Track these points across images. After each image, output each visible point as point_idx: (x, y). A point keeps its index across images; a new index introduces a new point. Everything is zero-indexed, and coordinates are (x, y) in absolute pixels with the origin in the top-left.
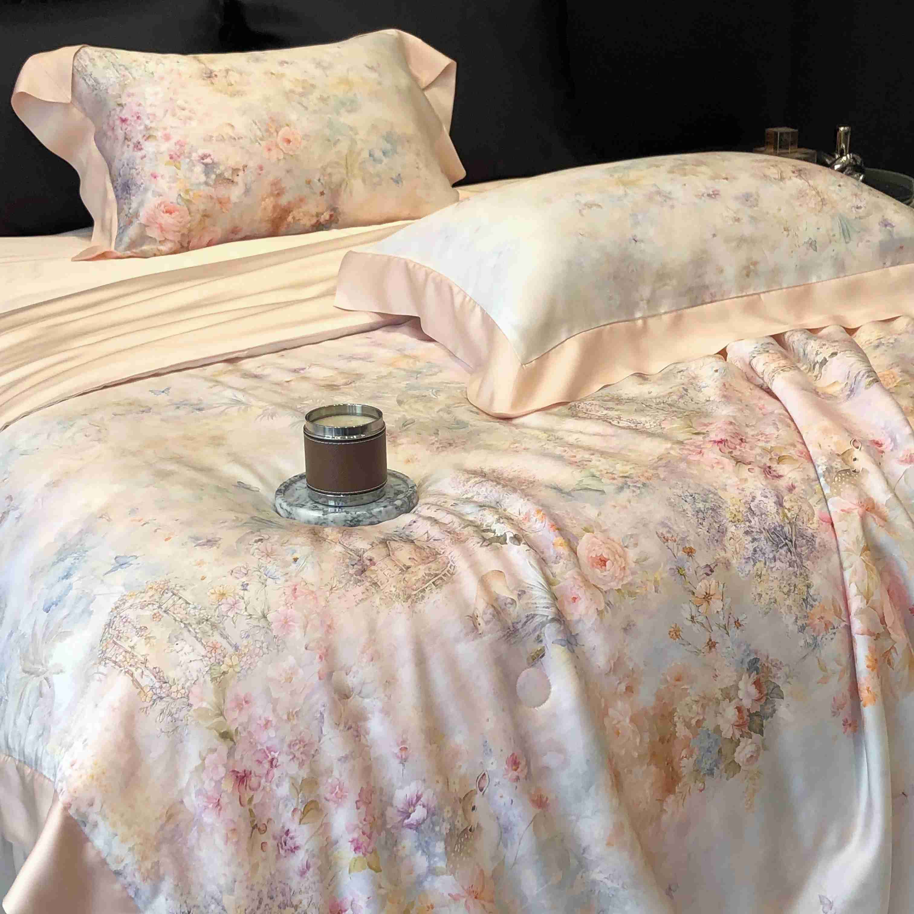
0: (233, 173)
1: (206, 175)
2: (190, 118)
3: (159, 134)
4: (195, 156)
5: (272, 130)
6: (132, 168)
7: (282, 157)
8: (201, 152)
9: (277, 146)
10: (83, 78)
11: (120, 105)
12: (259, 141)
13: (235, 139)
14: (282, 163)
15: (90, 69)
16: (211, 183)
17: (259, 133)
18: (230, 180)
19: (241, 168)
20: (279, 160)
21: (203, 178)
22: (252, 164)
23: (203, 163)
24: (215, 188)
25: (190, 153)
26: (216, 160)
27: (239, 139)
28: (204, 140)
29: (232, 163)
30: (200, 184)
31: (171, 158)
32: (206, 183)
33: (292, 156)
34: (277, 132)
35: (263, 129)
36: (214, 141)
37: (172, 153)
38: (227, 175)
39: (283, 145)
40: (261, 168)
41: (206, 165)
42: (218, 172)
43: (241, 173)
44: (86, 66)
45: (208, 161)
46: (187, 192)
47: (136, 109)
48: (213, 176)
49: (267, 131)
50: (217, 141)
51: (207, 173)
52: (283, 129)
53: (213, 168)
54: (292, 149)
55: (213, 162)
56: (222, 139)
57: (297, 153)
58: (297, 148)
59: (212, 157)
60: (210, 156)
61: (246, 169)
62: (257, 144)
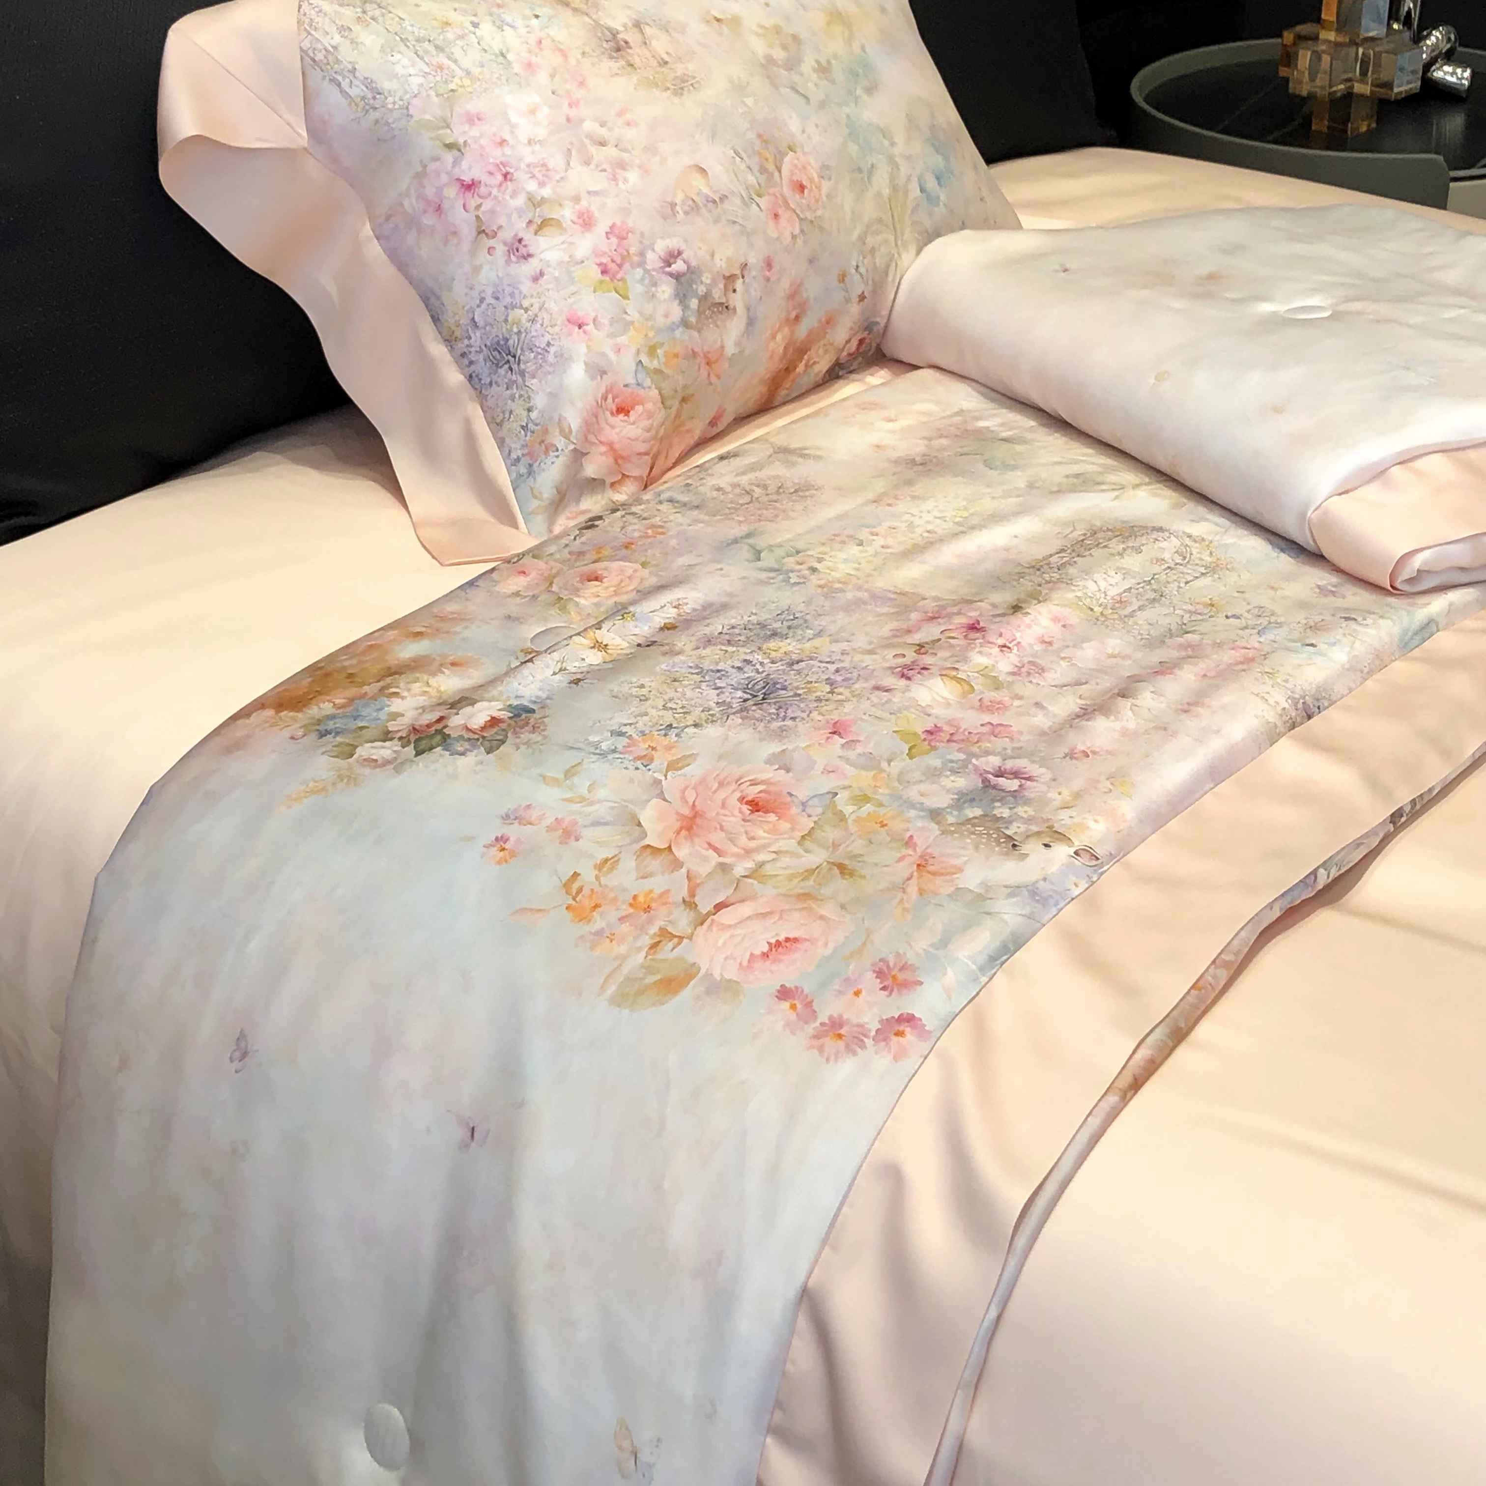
0: (725, 286)
1: (681, 302)
2: (622, 165)
3: (567, 213)
4: (653, 259)
5: (771, 167)
6: (513, 307)
7: (797, 231)
8: (662, 246)
9: (786, 202)
10: (332, 80)
11: (450, 146)
12: (755, 197)
13: (714, 202)
14: (800, 241)
15: (347, 54)
16: (693, 320)
17: (751, 179)
18: (721, 304)
19: (738, 272)
20: (794, 237)
21: (676, 312)
22: (753, 259)
23: (671, 275)
24: (699, 331)
25: (642, 254)
26: (694, 264)
27: (721, 200)
28: (662, 216)
29: (720, 263)
30: (672, 328)
31: (604, 272)
33: (812, 222)
34: (780, 171)
35: (756, 169)
36: (681, 216)
37: (604, 260)
38: (717, 294)
39: (794, 199)
40: (769, 264)
41: (677, 277)
42: (702, 290)
43: (739, 284)
44: (335, 48)
45: (679, 266)
46: (652, 351)
47: (496, 155)
48: (694, 303)
49: (763, 170)
50: (686, 213)
51: (682, 297)
52: (787, 159)
53: (691, 282)
54: (809, 207)
55: (689, 267)
56: (694, 208)
57: (819, 213)
58: (817, 201)
59: (684, 256)
60: (680, 253)
61: (746, 273)
62: (754, 206)
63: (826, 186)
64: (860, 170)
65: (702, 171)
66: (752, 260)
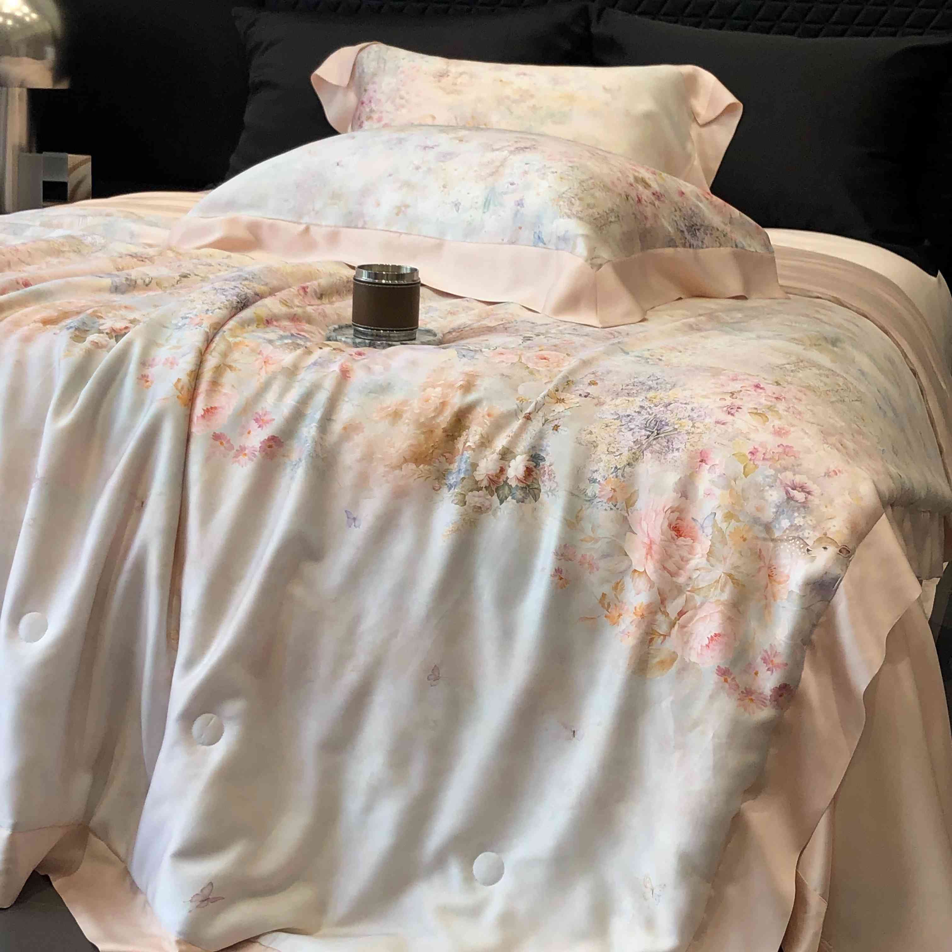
47: (372, 94)
65: (434, 118)
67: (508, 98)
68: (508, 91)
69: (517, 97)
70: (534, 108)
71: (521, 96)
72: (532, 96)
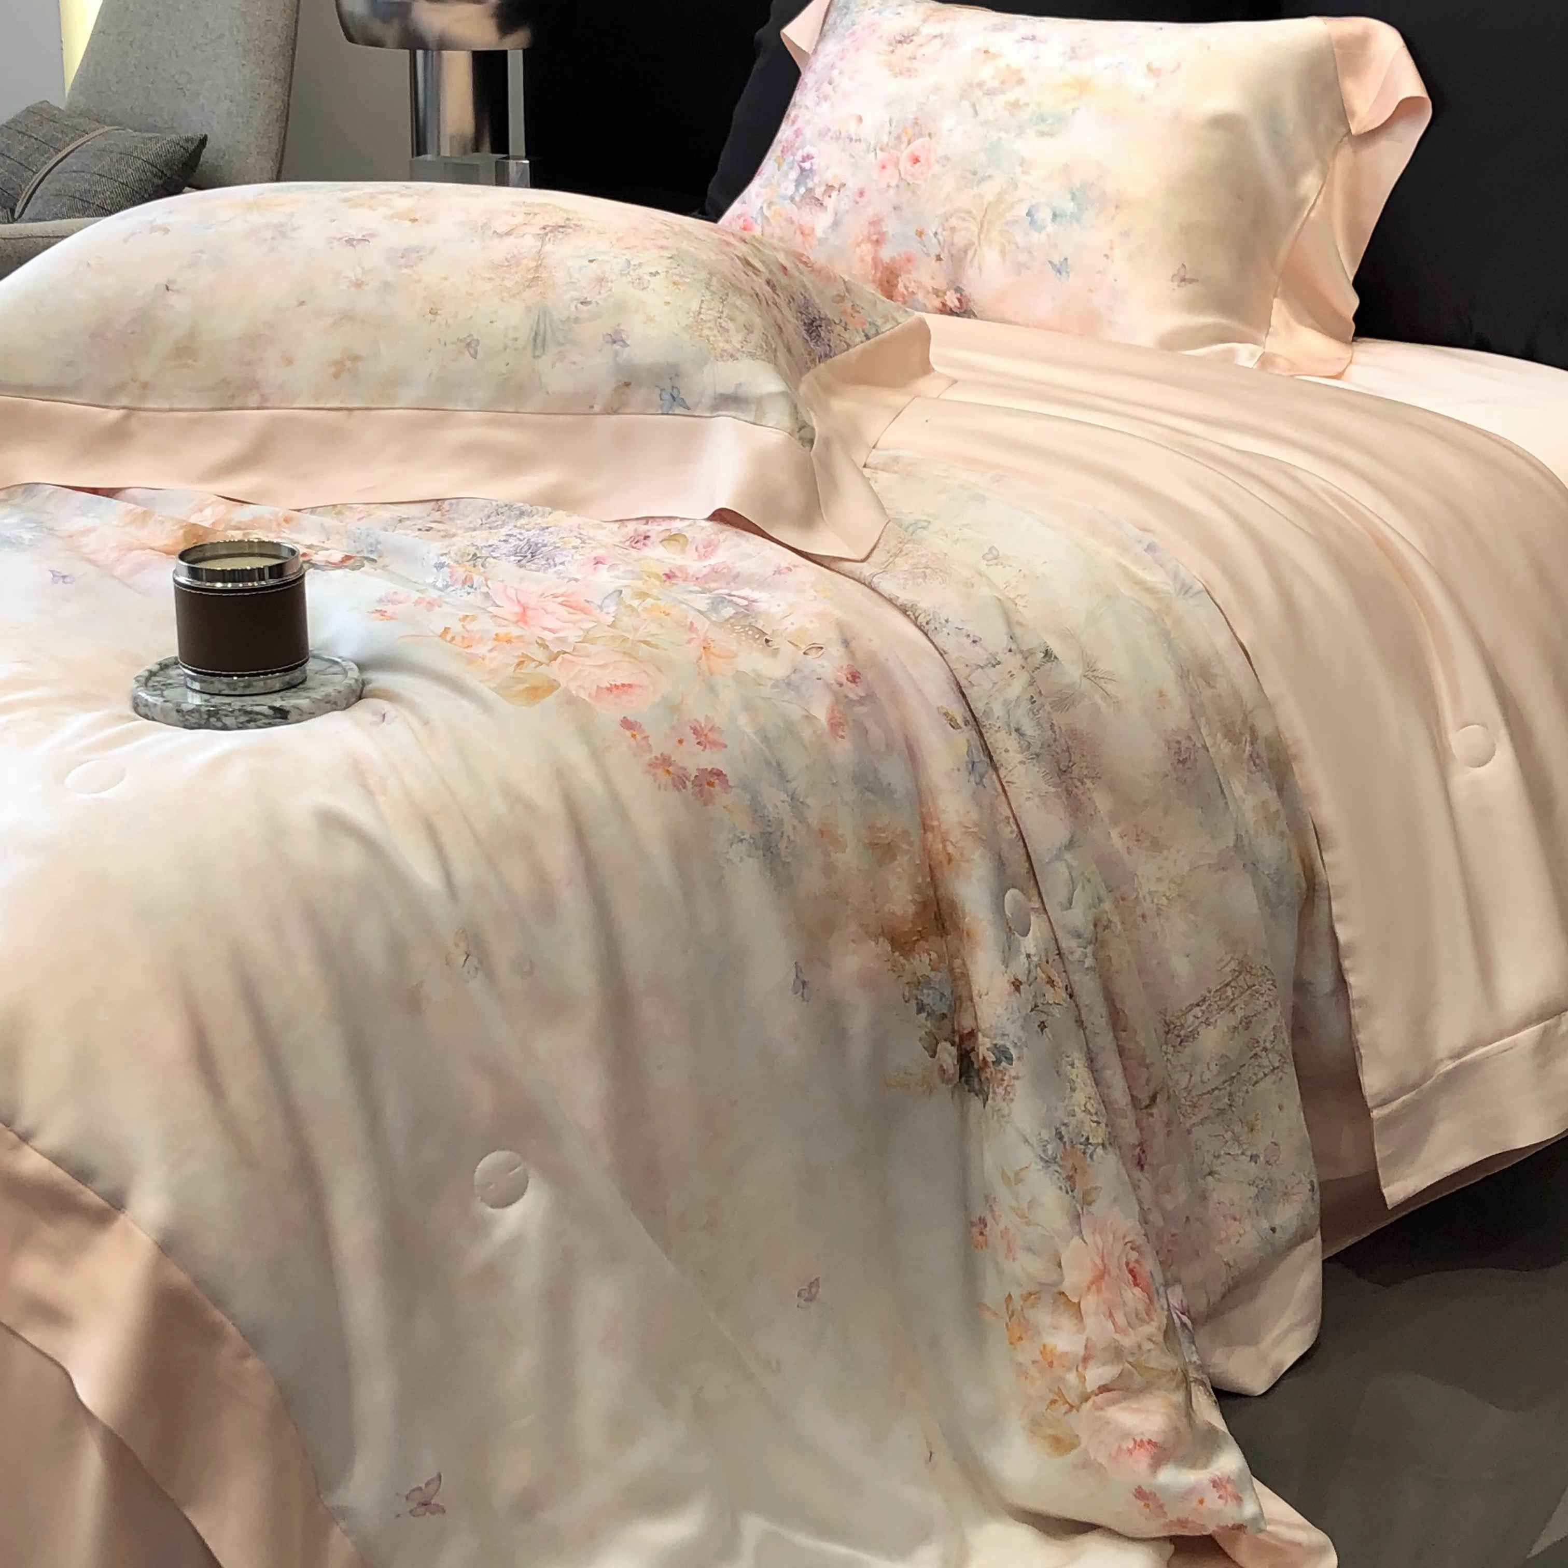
0: (825, 191)
1: (795, 186)
2: (826, 98)
4: (800, 154)
5: (905, 139)
7: (893, 184)
8: (808, 149)
9: (897, 164)
12: (878, 151)
13: (851, 140)
14: (892, 192)
16: (797, 199)
17: (885, 139)
18: (818, 200)
19: (837, 186)
20: (889, 186)
21: (792, 188)
22: (853, 184)
23: (801, 167)
24: (799, 208)
25: (798, 149)
26: (814, 168)
27: (856, 141)
28: (820, 134)
29: (829, 176)
30: (784, 197)
32: (792, 199)
33: (909, 184)
34: (909, 143)
35: (894, 134)
36: (827, 138)
38: (818, 193)
39: (905, 165)
40: (861, 194)
41: (802, 170)
42: (810, 185)
43: (834, 194)
45: (807, 165)
46: (771, 204)
48: (802, 190)
49: (898, 138)
50: (832, 138)
51: (798, 183)
52: (921, 140)
53: (807, 177)
54: (913, 175)
55: (811, 169)
56: (838, 137)
57: (918, 182)
58: (922, 174)
59: (813, 161)
60: (813, 158)
61: (842, 190)
62: (873, 154)
63: (937, 169)
64: (975, 173)
65: (860, 119)
66: (850, 184)
67: (980, 85)
68: (986, 73)
69: (995, 83)
70: (1015, 106)
71: (1003, 83)
72: (1021, 81)
